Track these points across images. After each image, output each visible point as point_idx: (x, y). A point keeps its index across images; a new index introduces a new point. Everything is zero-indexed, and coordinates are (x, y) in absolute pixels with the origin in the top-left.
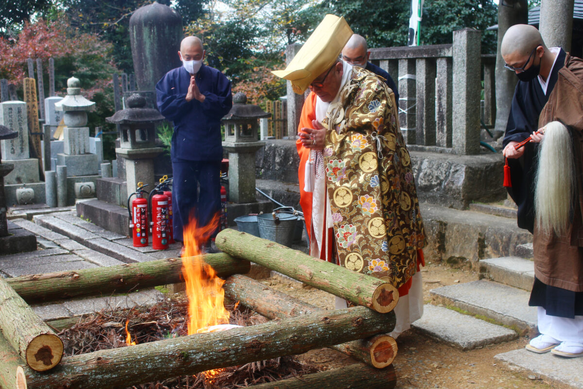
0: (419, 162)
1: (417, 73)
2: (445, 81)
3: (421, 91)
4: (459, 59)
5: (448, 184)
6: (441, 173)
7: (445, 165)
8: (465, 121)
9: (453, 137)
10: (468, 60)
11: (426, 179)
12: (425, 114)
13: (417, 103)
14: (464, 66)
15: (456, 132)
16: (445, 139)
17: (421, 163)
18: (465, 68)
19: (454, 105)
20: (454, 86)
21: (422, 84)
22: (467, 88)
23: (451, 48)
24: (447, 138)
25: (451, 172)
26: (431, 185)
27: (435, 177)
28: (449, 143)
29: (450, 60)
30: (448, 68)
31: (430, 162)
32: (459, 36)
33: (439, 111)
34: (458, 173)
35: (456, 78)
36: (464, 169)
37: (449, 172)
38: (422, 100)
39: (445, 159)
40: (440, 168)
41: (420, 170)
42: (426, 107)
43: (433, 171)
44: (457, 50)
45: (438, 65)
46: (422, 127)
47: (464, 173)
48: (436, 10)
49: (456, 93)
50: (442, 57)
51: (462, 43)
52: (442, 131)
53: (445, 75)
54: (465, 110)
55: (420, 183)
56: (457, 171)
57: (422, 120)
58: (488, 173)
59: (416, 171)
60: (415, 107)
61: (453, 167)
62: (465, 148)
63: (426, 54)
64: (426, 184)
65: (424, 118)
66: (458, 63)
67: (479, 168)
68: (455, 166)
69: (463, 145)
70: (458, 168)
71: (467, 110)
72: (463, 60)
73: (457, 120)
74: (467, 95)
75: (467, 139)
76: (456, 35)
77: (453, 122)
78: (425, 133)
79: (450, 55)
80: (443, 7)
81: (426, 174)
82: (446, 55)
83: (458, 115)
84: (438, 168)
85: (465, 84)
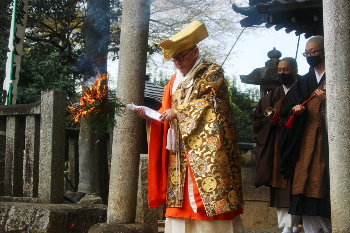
0: (6, 210)
1: (7, 130)
2: (33, 136)
3: (10, 146)
4: (47, 116)
5: (33, 228)
6: (27, 218)
7: (31, 211)
8: (50, 171)
9: (39, 187)
10: (54, 117)
11: (13, 225)
12: (13, 167)
13: (6, 157)
14: (50, 122)
15: (42, 182)
16: (32, 189)
17: (9, 210)
18: (51, 124)
19: (40, 158)
20: (41, 140)
21: (12, 139)
22: (53, 142)
23: (39, 106)
24: (33, 189)
25: (36, 217)
26: (17, 230)
27: (21, 223)
28: (36, 193)
29: (38, 118)
30: (35, 125)
31: (17, 209)
32: (47, 96)
33: (27, 164)
34: (43, 217)
35: (43, 133)
36: (48, 214)
37: (35, 217)
38: (11, 154)
39: (31, 206)
40: (26, 214)
41: (7, 217)
42: (14, 160)
43: (19, 218)
44: (44, 108)
45: (26, 122)
46: (10, 179)
47: (48, 217)
48: (27, 96)
49: (42, 146)
50: (31, 115)
51: (49, 101)
52: (29, 183)
53: (33, 131)
54: (51, 162)
55: (6, 230)
56: (42, 216)
57: (11, 173)
58: (70, 219)
59: (3, 218)
60: (4, 160)
61: (38, 212)
62: (49, 197)
63: (16, 112)
64: (12, 229)
65: (13, 171)
66: (45, 120)
67: (62, 213)
68: (40, 211)
69: (48, 194)
70: (43, 213)
71: (53, 162)
72: (50, 117)
73: (43, 171)
74: (52, 149)
75: (52, 188)
76: (44, 95)
77: (40, 173)
78: (13, 185)
79: (38, 112)
80: (34, 94)
81: (13, 220)
82: (35, 113)
83: (44, 167)
84: (24, 214)
85: (51, 138)
